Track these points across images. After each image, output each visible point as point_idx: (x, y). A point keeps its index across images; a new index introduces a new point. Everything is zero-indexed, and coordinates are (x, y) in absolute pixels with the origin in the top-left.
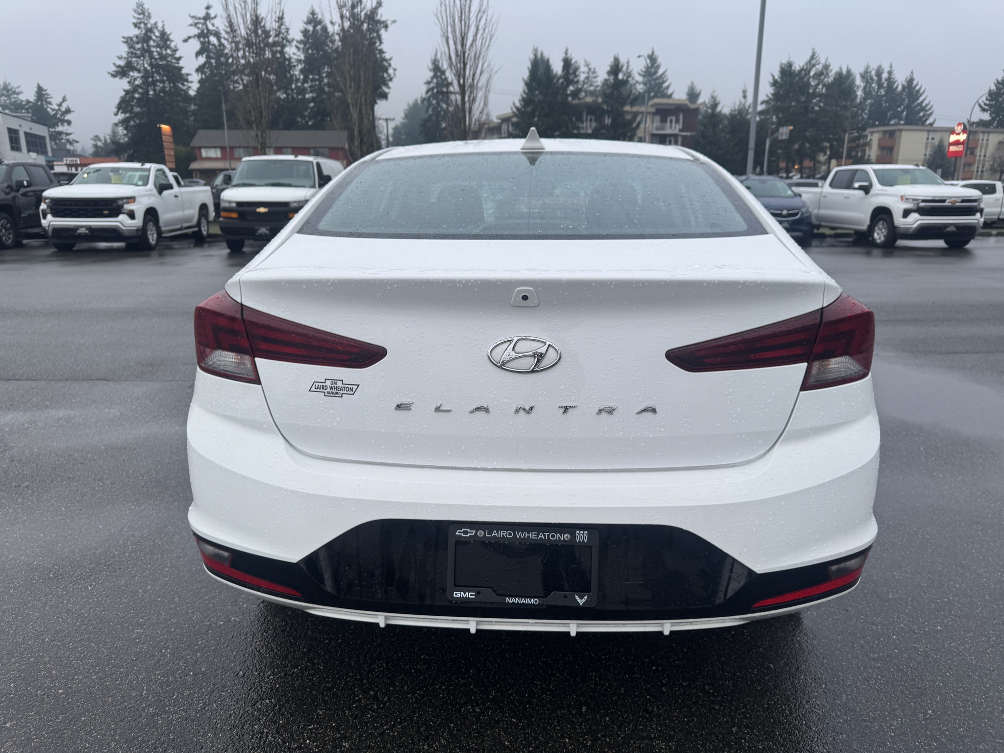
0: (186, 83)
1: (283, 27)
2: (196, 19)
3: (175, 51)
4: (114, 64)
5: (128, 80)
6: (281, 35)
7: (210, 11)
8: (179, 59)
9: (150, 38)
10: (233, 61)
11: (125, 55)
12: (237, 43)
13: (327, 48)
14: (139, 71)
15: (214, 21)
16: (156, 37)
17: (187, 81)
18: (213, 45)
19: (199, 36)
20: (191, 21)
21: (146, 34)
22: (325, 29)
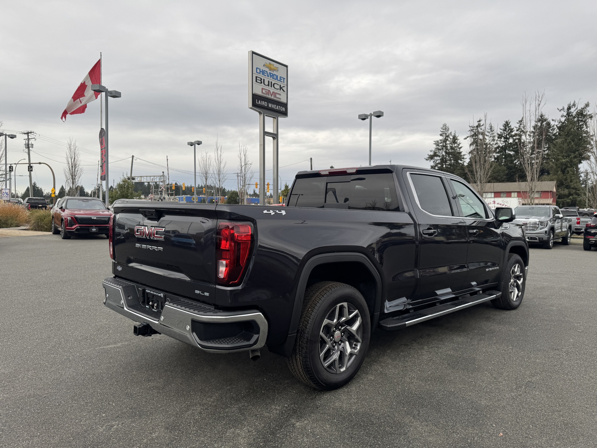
0: (463, 160)
1: (522, 125)
2: (473, 128)
3: (459, 145)
4: (428, 155)
5: (434, 161)
6: (520, 130)
7: (480, 123)
8: (461, 147)
9: (448, 139)
10: (490, 146)
11: (434, 150)
12: (494, 136)
13: (549, 134)
14: (439, 156)
15: (483, 127)
16: (451, 139)
17: (463, 158)
18: (480, 139)
19: (473, 136)
20: (469, 129)
21: (445, 139)
22: (549, 124)
